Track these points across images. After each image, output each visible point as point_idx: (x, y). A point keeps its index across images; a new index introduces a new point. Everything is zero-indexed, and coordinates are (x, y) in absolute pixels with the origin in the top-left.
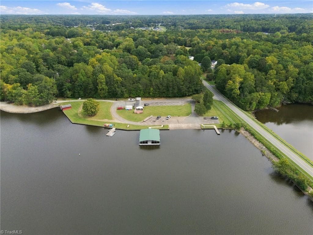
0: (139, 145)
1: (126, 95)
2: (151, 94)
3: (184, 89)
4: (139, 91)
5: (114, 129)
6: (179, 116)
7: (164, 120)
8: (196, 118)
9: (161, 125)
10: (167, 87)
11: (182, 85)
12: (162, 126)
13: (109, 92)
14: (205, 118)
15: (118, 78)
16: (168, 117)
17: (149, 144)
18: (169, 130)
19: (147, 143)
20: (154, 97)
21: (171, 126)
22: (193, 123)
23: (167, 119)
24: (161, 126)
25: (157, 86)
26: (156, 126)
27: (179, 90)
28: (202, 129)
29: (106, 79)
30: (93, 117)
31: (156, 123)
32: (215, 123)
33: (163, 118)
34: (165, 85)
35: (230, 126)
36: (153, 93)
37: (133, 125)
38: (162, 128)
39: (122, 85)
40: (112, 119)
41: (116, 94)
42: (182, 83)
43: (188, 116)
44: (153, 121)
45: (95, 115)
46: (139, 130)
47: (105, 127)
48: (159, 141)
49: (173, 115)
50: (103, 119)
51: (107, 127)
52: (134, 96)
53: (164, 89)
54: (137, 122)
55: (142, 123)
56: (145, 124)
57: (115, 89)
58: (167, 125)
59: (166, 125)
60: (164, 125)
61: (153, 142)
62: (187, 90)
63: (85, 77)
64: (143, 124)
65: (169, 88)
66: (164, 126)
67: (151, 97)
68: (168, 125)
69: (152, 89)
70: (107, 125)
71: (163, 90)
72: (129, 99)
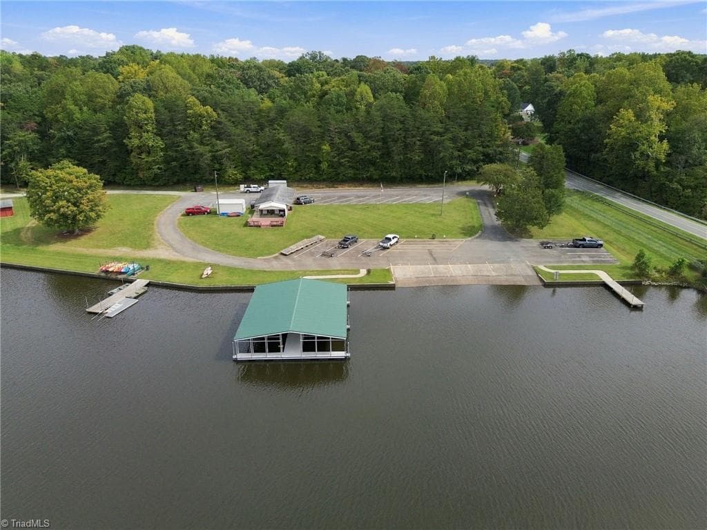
0: (236, 361)
1: (232, 172)
2: (324, 166)
3: (447, 150)
4: (278, 156)
5: (139, 284)
6: (433, 238)
7: (370, 249)
8: (505, 243)
9: (356, 267)
10: (384, 141)
11: (438, 134)
12: (363, 272)
13: (167, 161)
14: (545, 245)
15: (200, 109)
16: (389, 239)
17: (292, 353)
18: (392, 288)
19: (278, 350)
20: (334, 179)
21: (403, 273)
22: (499, 262)
23: (385, 248)
24: (357, 272)
25: (346, 134)
26: (338, 272)
27: (429, 151)
28: (546, 285)
29: (156, 111)
30: (74, 242)
31: (334, 263)
32: (594, 261)
33: (367, 244)
34: (378, 131)
35: (674, 271)
36: (331, 166)
37: (231, 270)
38: (361, 279)
39: (218, 132)
40: (148, 246)
41: (197, 169)
42: (438, 127)
43: (470, 236)
44: (324, 255)
45: (86, 231)
46: (251, 290)
47: (103, 274)
48: (342, 335)
49: (410, 234)
50: (110, 248)
51: (113, 276)
52: (263, 177)
53: (373, 148)
54: (255, 256)
55: (275, 263)
56: (289, 264)
57: (191, 148)
58: (384, 270)
59: (379, 267)
60: (371, 267)
61: (309, 345)
62: (456, 153)
63: (85, 109)
64: (277, 265)
65: (391, 144)
66: (369, 271)
67: (324, 180)
68: (389, 270)
69: (326, 147)
70: (113, 267)
71: (369, 151)
72: (242, 187)
